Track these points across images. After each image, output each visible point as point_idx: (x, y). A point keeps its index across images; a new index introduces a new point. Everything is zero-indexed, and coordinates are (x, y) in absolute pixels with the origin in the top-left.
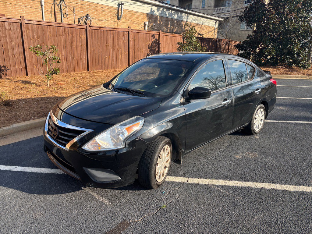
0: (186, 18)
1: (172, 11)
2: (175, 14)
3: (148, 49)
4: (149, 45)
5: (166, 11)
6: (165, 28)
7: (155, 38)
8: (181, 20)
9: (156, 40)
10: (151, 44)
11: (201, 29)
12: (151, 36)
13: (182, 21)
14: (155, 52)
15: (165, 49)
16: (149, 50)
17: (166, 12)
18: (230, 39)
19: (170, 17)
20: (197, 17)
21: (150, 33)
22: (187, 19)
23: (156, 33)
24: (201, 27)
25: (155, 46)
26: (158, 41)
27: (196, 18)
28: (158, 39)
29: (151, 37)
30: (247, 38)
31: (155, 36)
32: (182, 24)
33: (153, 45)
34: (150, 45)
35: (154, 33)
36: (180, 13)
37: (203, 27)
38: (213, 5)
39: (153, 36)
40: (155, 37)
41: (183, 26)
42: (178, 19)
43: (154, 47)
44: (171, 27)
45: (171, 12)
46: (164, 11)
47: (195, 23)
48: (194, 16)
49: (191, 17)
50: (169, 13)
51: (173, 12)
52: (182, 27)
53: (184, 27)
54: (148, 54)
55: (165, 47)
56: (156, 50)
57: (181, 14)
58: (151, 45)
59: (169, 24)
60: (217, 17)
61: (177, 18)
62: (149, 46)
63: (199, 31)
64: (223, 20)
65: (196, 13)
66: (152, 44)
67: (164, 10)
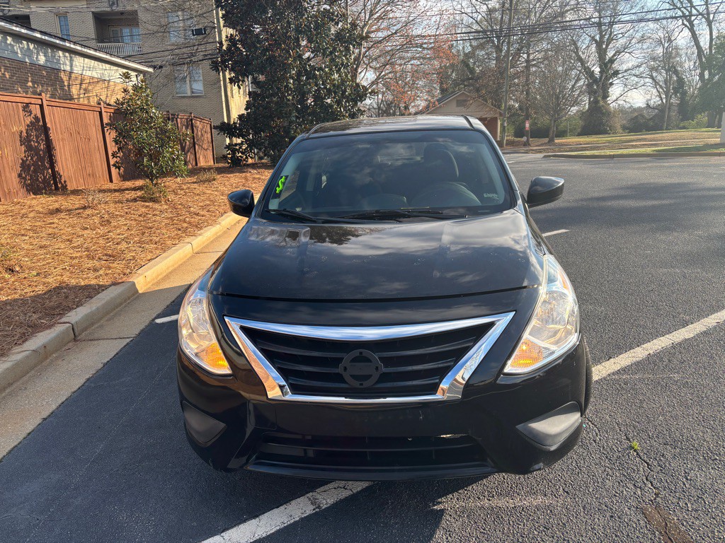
0: (68, 63)
1: (28, 45)
2: (38, 54)
3: (21, 145)
4: (21, 133)
5: (12, 43)
6: (20, 89)
7: (32, 115)
8: (57, 67)
9: (36, 118)
10: (25, 131)
11: (109, 93)
12: (21, 109)
13: (59, 70)
14: (41, 153)
15: (63, 142)
16: (23, 148)
17: (13, 46)
18: (191, 113)
19: (27, 60)
20: (93, 61)
21: (18, 99)
22: (71, 66)
23: (33, 101)
24: (107, 88)
25: (37, 137)
26: (41, 123)
27: (92, 65)
28: (39, 115)
29: (21, 113)
30: (246, 109)
31: (32, 107)
32: (62, 79)
33: (31, 135)
34: (24, 134)
35: (26, 100)
36: (50, 51)
37: (112, 88)
38: (93, 36)
39: (26, 107)
40: (31, 112)
41: (66, 84)
42: (49, 65)
43: (35, 139)
44: (35, 87)
45: (26, 47)
46: (8, 42)
47: (93, 78)
48: (86, 60)
49: (79, 61)
50: (22, 49)
51: (32, 46)
52: (62, 86)
53: (69, 88)
54: (22, 159)
55: (63, 139)
56: (42, 147)
57: (52, 51)
58: (27, 133)
59: (30, 79)
60: (140, 63)
61: (46, 63)
62: (21, 137)
63: (105, 96)
64: (151, 70)
65: (92, 52)
66: (27, 130)
67: (7, 39)
